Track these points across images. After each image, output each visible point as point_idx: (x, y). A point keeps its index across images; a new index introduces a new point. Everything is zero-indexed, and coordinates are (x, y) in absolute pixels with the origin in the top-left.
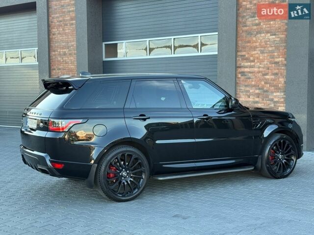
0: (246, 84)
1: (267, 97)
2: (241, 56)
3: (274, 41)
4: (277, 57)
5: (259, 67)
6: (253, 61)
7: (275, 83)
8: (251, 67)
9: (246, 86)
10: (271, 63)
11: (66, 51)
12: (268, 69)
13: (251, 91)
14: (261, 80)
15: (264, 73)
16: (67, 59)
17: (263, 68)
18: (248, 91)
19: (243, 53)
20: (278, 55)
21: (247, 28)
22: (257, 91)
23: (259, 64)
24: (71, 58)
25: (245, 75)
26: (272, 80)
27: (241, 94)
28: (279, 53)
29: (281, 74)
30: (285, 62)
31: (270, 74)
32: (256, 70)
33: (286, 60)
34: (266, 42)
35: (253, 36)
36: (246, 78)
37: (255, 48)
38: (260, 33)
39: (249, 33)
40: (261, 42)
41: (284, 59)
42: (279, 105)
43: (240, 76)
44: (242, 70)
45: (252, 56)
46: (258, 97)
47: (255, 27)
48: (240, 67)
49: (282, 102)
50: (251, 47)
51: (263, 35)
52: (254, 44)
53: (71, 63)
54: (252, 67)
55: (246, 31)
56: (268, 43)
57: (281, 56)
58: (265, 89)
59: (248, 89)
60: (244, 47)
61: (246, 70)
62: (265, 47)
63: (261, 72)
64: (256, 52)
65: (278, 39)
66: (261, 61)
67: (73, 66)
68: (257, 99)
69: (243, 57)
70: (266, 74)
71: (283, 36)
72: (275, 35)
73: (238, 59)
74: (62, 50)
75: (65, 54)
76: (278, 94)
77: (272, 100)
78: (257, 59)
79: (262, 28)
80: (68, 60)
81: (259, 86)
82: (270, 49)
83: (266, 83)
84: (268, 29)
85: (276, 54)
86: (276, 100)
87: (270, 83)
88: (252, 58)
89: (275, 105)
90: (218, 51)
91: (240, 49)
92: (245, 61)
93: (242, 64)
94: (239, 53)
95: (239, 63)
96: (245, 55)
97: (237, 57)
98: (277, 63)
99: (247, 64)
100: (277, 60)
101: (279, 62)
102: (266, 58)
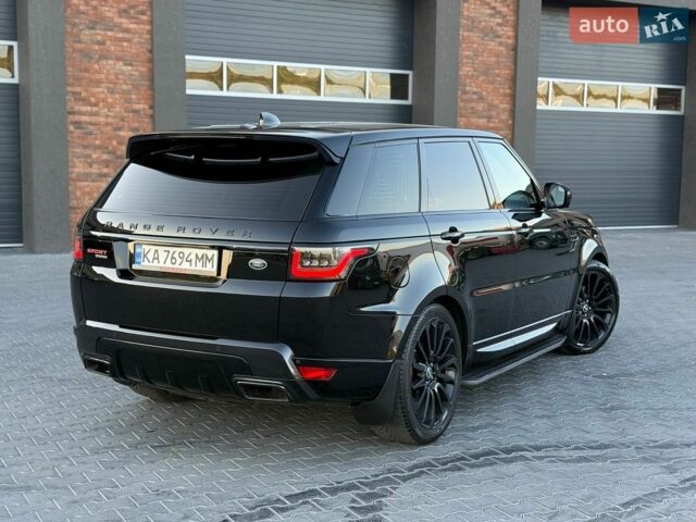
0: (85, 143)
2: (74, 93)
3: (131, 75)
4: (137, 101)
5: (107, 116)
6: (96, 105)
8: (92, 114)
9: (85, 147)
10: (126, 110)
12: (123, 120)
13: (94, 156)
14: (110, 139)
15: (115, 126)
17: (115, 117)
18: (90, 156)
19: (78, 89)
20: (138, 99)
21: (83, 46)
22: (105, 157)
23: (106, 110)
25: (83, 128)
27: (76, 160)
28: (140, 97)
30: (150, 112)
31: (126, 128)
32: (102, 119)
33: (152, 107)
34: (116, 75)
35: (93, 61)
36: (85, 134)
37: (98, 83)
38: (107, 58)
39: (86, 55)
40: (108, 74)
41: (147, 107)
43: (72, 128)
44: (77, 118)
45: (93, 95)
46: (107, 167)
47: (96, 47)
48: (72, 113)
50: (91, 81)
51: (111, 62)
52: (97, 76)
54: (95, 115)
55: (81, 51)
56: (121, 77)
57: (142, 101)
59: (88, 152)
60: (78, 79)
61: (84, 118)
62: (115, 83)
63: (112, 124)
64: (100, 90)
65: (136, 73)
66: (110, 107)
68: (105, 170)
69: (76, 97)
70: (119, 129)
71: (144, 69)
72: (131, 65)
78: (103, 101)
79: (108, 51)
81: (107, 148)
82: (125, 87)
84: (119, 54)
85: (134, 97)
88: (93, 100)
91: (71, 80)
92: (81, 103)
93: (76, 108)
94: (69, 89)
95: (69, 105)
96: (80, 93)
97: (66, 93)
98: (136, 112)
99: (84, 109)
100: (136, 107)
101: (140, 111)
102: (118, 102)
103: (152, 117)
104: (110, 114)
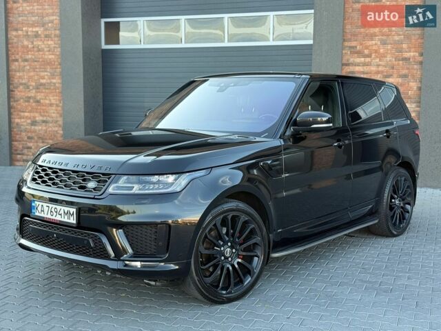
2: (350, 47)
4: (407, 50)
5: (378, 66)
6: (369, 56)
7: (402, 89)
8: (365, 64)
10: (397, 59)
11: (40, 30)
12: (393, 68)
15: (385, 74)
16: (40, 43)
17: (385, 66)
19: (354, 44)
20: (409, 48)
23: (378, 60)
24: (50, 42)
28: (410, 45)
29: (413, 76)
30: (420, 59)
31: (395, 76)
32: (373, 69)
33: (421, 55)
37: (372, 36)
41: (417, 54)
44: (351, 68)
45: (367, 48)
48: (347, 65)
50: (367, 35)
53: (49, 51)
54: (368, 65)
56: (394, 29)
57: (413, 50)
60: (355, 35)
61: (358, 68)
62: (388, 35)
63: (382, 72)
64: (374, 42)
66: (382, 57)
67: (53, 56)
69: (352, 50)
70: (390, 76)
73: (344, 52)
74: (30, 29)
75: (37, 35)
78: (376, 53)
80: (43, 46)
82: (397, 38)
85: (405, 46)
88: (366, 52)
90: (314, 39)
91: (349, 37)
92: (356, 55)
93: (351, 60)
94: (346, 44)
95: (346, 58)
96: (356, 47)
97: (343, 48)
98: (406, 59)
99: (358, 60)
100: (407, 55)
101: (409, 59)
102: (389, 52)
103: (421, 63)
104: (380, 63)
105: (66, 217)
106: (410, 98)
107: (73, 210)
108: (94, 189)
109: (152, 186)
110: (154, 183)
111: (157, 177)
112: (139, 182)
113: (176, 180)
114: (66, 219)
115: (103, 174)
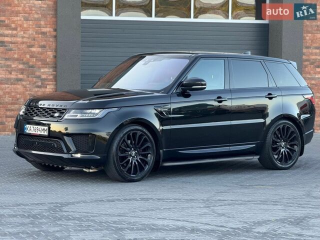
0: (7, 57)
1: (33, 73)
3: (41, 7)
4: (44, 26)
5: (23, 37)
6: (15, 29)
7: (42, 57)
8: (12, 36)
9: (6, 59)
10: (37, 33)
12: (34, 40)
13: (13, 66)
14: (25, 53)
15: (29, 44)
17: (28, 38)
18: (10, 66)
19: (2, 18)
20: (46, 24)
22: (21, 66)
23: (22, 33)
25: (5, 46)
26: (38, 53)
29: (50, 47)
30: (54, 33)
32: (19, 40)
33: (55, 30)
34: (30, 7)
36: (7, 50)
37: (17, 13)
41: (52, 30)
42: (47, 83)
44: (2, 39)
45: (13, 22)
46: (22, 73)
49: (51, 80)
50: (12, 12)
52: (16, 9)
54: (15, 37)
56: (34, 8)
57: (48, 26)
58: (31, 63)
59: (9, 63)
60: (3, 11)
61: (6, 39)
62: (29, 14)
63: (26, 43)
64: (19, 18)
65: (45, 6)
66: (25, 30)
68: (21, 76)
69: (2, 23)
70: (32, 46)
71: (50, 3)
76: (46, 70)
77: (39, 77)
81: (23, 60)
82: (36, 16)
83: (32, 57)
85: (42, 23)
86: (44, 77)
87: (36, 57)
88: (13, 26)
89: (42, 83)
92: (5, 28)
96: (5, 21)
98: (44, 33)
99: (7, 32)
100: (44, 30)
101: (46, 33)
102: (31, 27)
103: (55, 37)
104: (25, 35)
105: (43, 132)
106: (49, 64)
107: (46, 128)
108: (58, 117)
109: (87, 115)
110: (89, 114)
111: (90, 110)
112: (81, 113)
113: (100, 112)
114: (43, 133)
115: (63, 109)
